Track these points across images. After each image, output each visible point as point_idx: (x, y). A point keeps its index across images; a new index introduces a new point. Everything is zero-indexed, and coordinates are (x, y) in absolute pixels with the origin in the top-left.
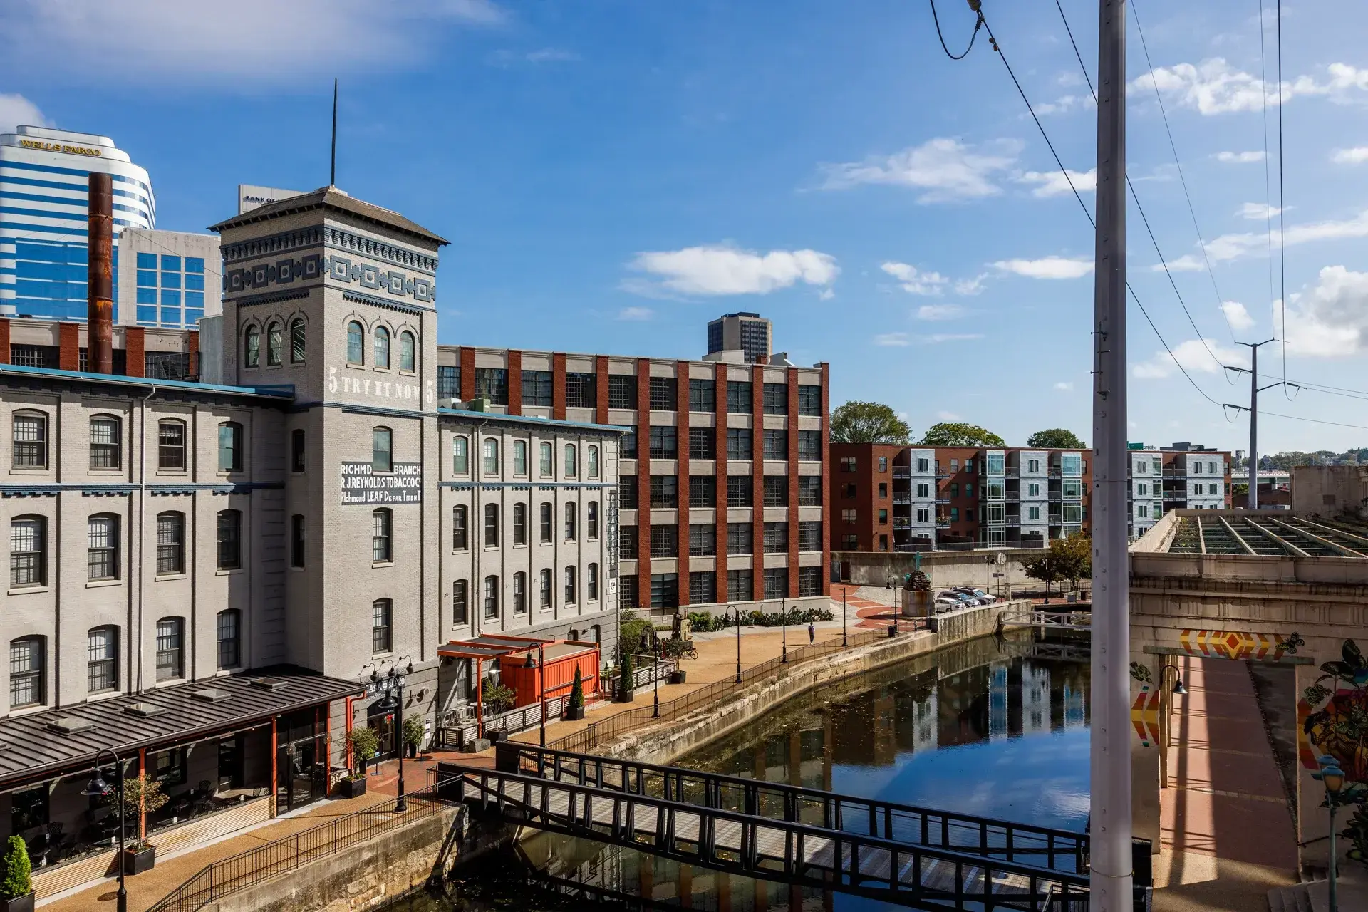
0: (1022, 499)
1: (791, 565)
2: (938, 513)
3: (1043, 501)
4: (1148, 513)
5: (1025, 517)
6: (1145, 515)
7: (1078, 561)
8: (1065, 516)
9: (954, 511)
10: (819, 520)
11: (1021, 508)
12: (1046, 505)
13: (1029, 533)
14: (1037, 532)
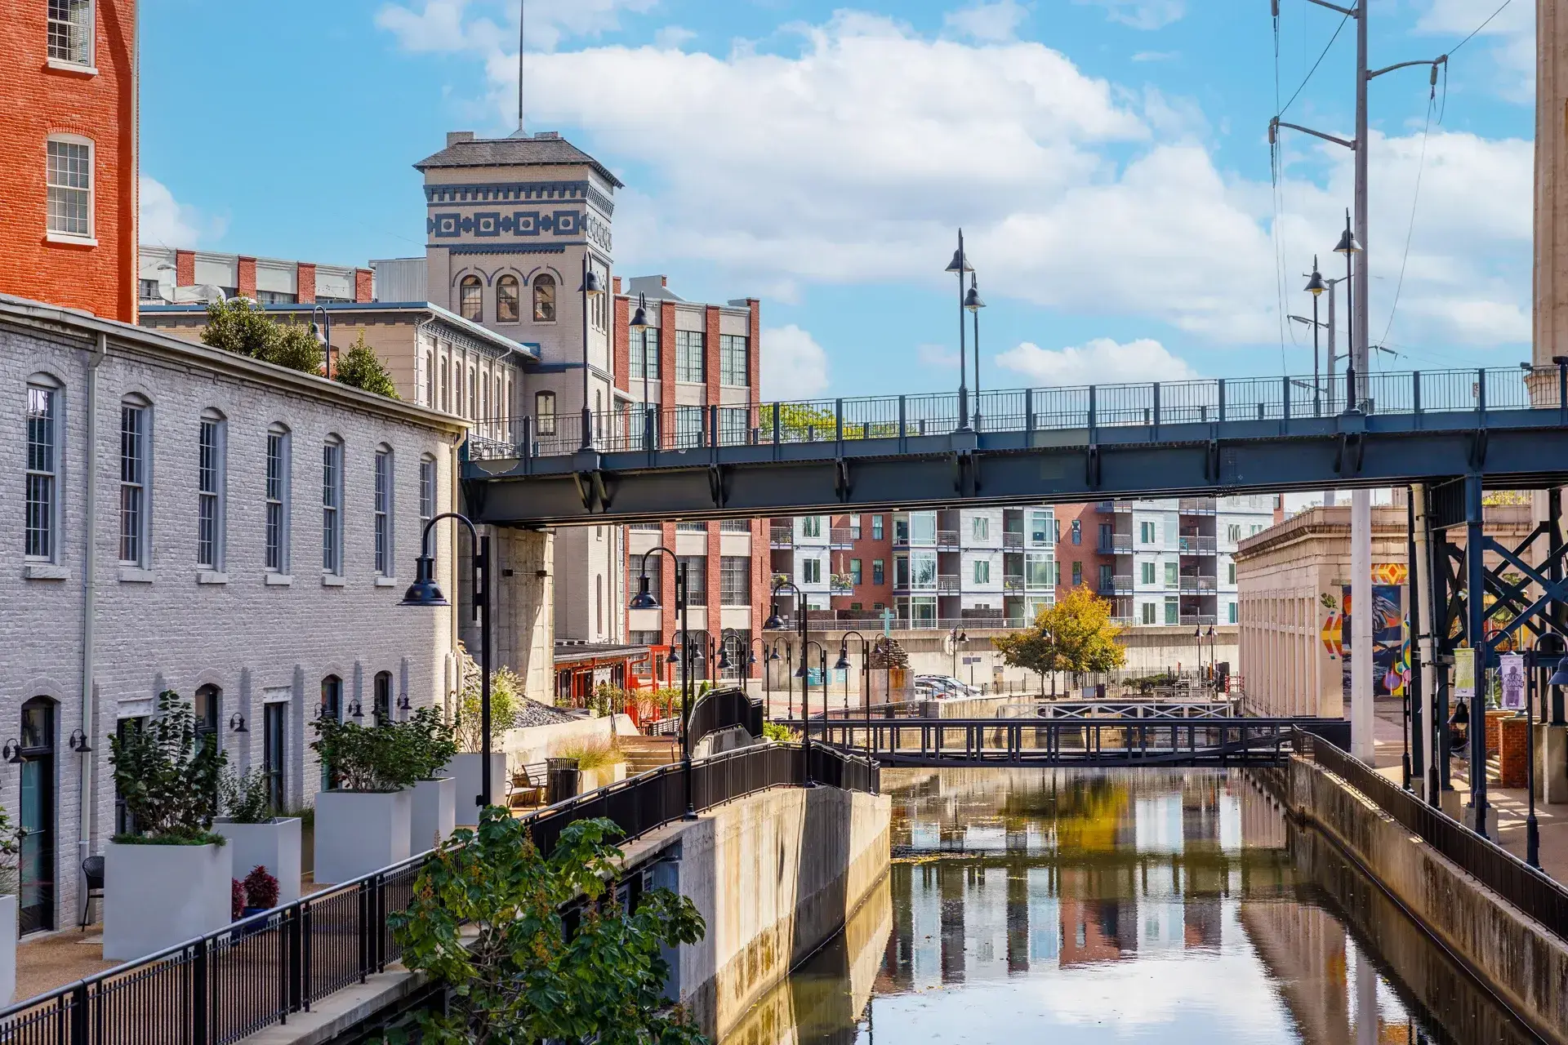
0: (963, 545)
1: (712, 627)
2: (834, 568)
3: (996, 550)
4: (1156, 576)
5: (967, 581)
6: (1153, 581)
7: (1085, 640)
8: (1029, 580)
9: (854, 566)
10: (746, 554)
11: (962, 563)
12: (999, 557)
13: (973, 607)
14: (987, 606)
